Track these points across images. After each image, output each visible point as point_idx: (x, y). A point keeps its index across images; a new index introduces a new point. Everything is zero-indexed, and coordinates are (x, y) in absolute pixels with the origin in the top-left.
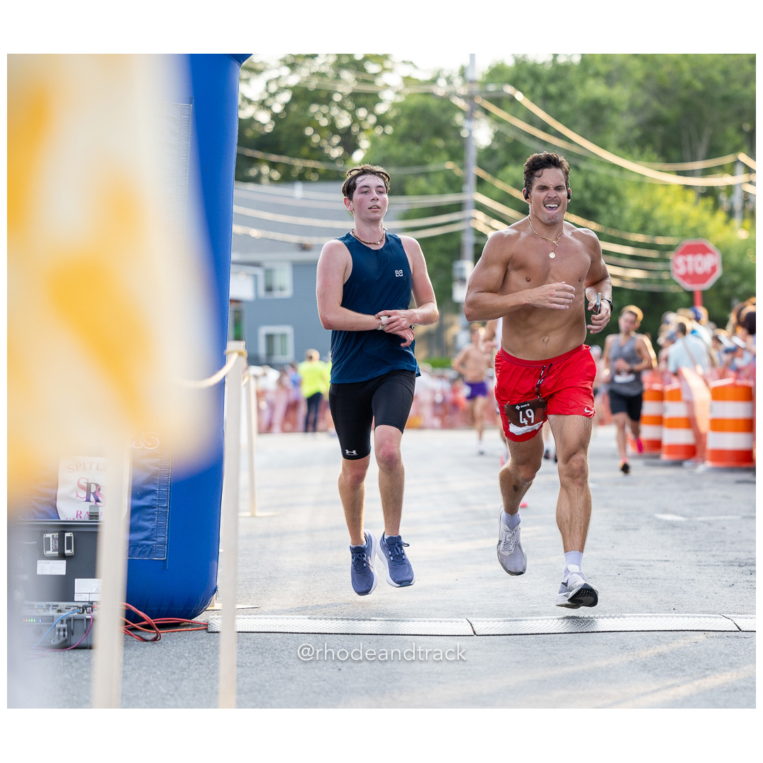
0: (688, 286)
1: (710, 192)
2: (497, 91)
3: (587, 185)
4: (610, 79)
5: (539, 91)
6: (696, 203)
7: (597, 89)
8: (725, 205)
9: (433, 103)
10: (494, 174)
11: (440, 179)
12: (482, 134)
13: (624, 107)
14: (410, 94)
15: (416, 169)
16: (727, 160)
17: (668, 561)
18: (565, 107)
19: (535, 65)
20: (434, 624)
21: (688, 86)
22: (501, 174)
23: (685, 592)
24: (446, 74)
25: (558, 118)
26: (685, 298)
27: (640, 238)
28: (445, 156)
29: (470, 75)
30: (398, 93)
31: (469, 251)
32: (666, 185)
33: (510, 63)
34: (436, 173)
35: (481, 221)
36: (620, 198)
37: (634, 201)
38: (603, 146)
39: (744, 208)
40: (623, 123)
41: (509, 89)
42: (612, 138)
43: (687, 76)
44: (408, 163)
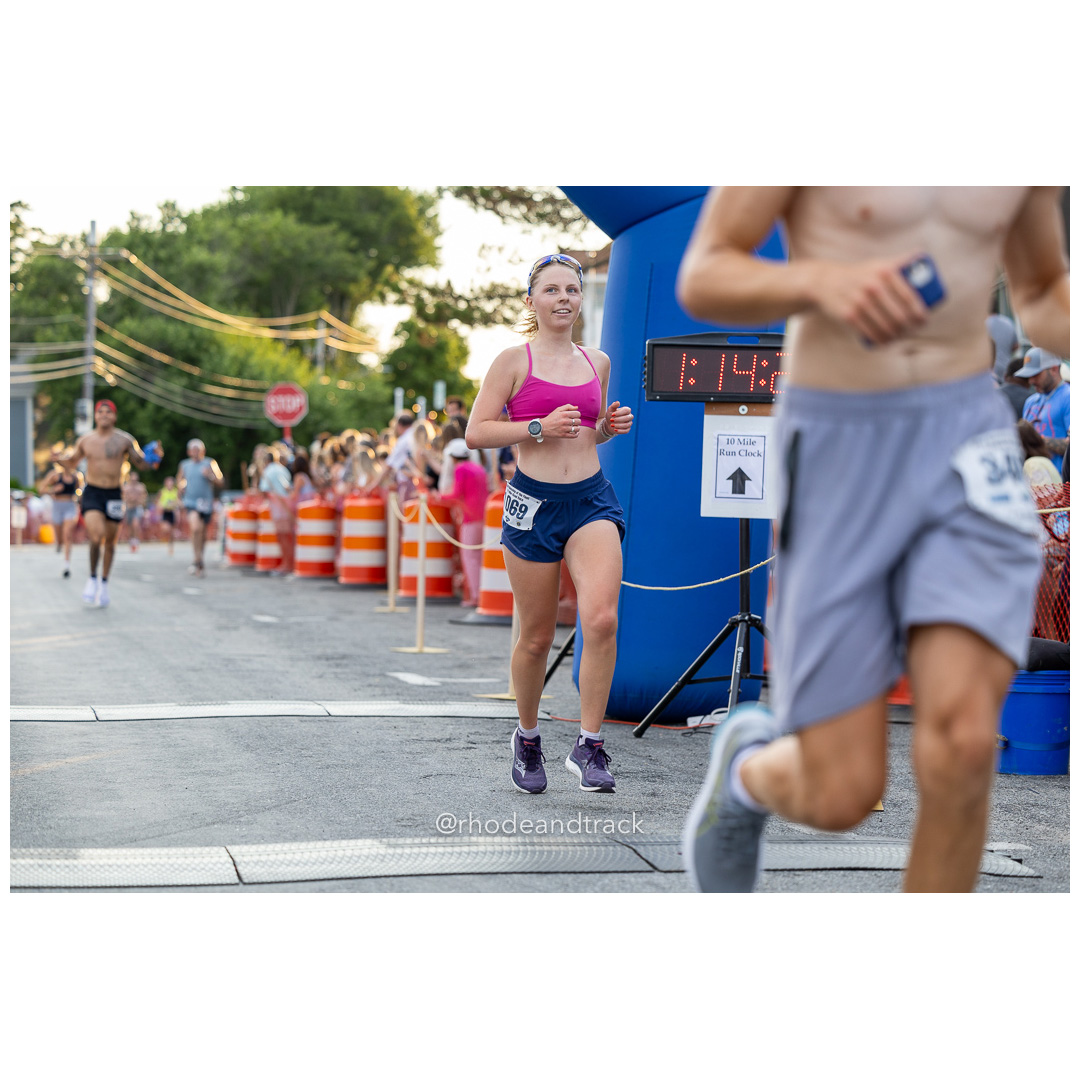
0: (279, 422)
1: (296, 345)
2: (114, 255)
3: (192, 336)
4: (212, 246)
5: (151, 255)
6: (284, 354)
7: (200, 255)
8: (309, 354)
9: (58, 264)
10: (113, 326)
11: (65, 329)
12: (101, 291)
13: (224, 271)
14: (39, 256)
15: (43, 320)
16: (311, 317)
17: (264, 656)
18: (173, 270)
19: (147, 233)
20: (61, 712)
21: (278, 254)
22: (119, 326)
23: (280, 682)
24: (71, 240)
25: (168, 278)
26: (274, 433)
27: (236, 382)
28: (69, 310)
29: (91, 240)
30: (28, 255)
31: (89, 391)
32: (259, 339)
33: (125, 230)
34: (62, 324)
35: (100, 365)
36: (220, 347)
37: (231, 351)
38: (206, 303)
39: (325, 358)
40: (223, 284)
41: (125, 253)
42: (214, 297)
43: (278, 245)
44: (37, 315)
